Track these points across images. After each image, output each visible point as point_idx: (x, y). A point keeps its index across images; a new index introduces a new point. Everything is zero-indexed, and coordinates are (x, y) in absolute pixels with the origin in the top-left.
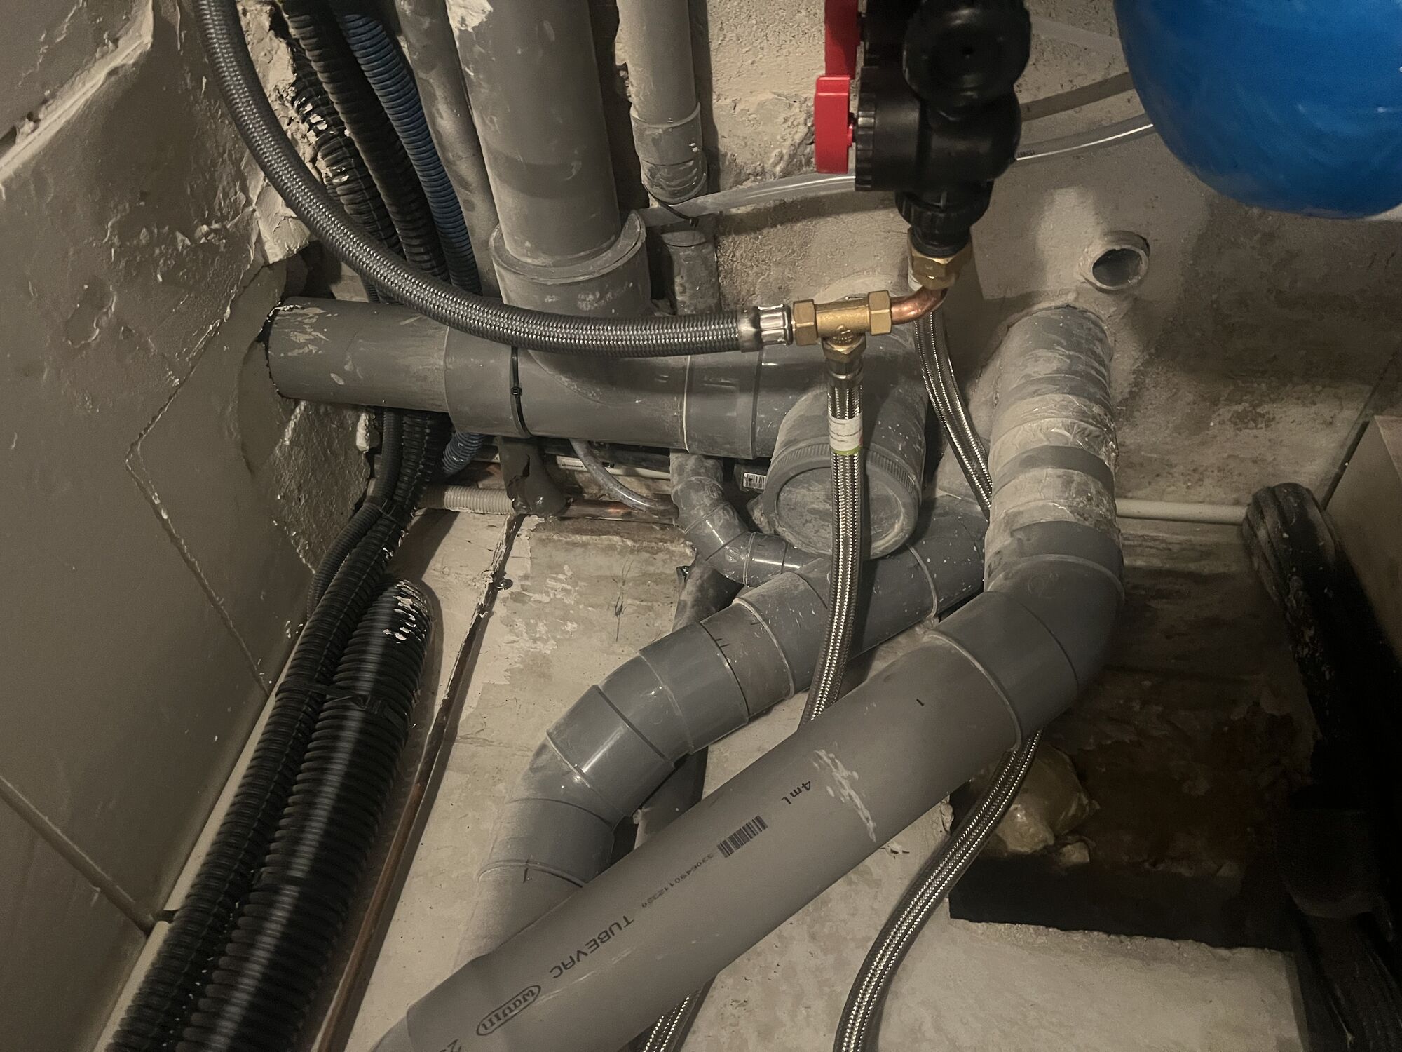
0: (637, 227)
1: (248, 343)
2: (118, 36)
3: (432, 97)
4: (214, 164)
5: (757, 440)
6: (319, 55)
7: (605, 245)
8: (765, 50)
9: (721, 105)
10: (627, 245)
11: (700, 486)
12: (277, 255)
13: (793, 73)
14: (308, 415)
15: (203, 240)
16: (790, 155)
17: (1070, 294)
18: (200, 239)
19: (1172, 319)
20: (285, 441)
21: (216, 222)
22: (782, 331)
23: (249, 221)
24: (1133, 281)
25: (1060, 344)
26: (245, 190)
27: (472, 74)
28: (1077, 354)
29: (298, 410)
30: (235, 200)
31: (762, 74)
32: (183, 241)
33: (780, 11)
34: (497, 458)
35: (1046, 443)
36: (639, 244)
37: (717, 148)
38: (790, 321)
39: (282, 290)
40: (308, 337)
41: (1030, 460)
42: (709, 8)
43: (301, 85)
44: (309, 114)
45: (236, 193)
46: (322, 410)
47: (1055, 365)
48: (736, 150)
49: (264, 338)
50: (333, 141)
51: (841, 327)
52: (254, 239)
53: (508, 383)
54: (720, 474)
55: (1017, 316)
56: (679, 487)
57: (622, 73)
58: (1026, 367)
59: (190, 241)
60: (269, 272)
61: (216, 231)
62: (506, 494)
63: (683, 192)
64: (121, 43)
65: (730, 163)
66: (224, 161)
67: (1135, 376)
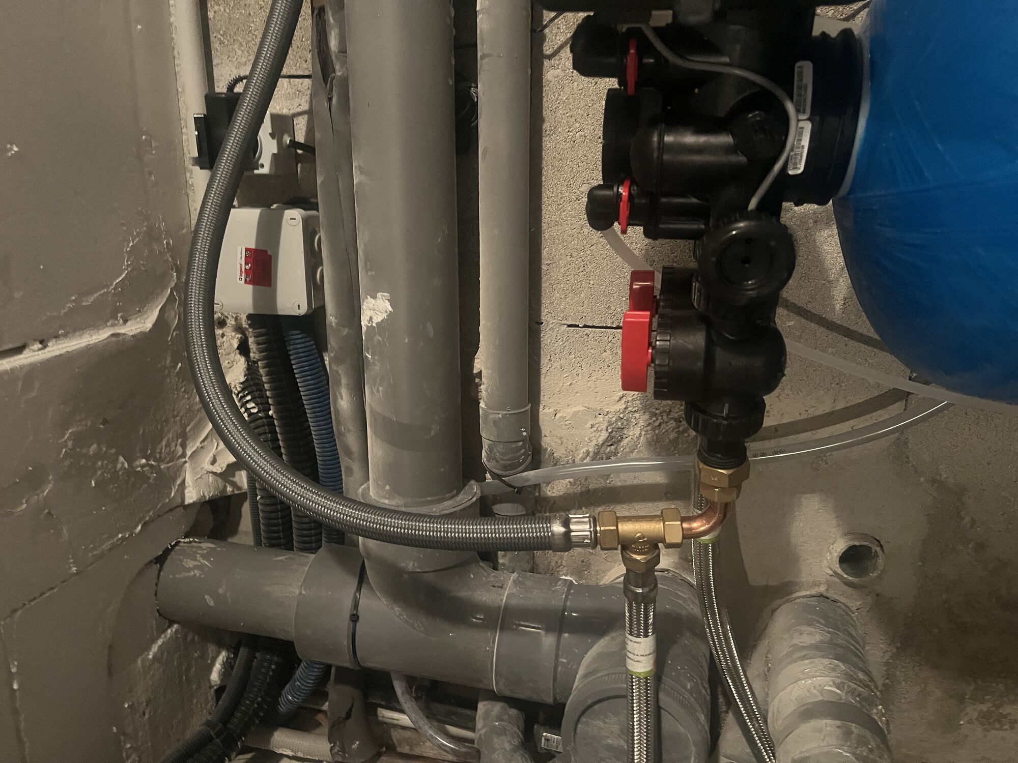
0: (475, 488)
1: (146, 562)
2: (129, 318)
3: (338, 383)
4: (167, 421)
5: (558, 680)
6: (266, 363)
7: (447, 495)
8: (580, 377)
9: (545, 413)
10: (466, 498)
11: (502, 732)
12: (192, 498)
13: (599, 394)
14: (177, 637)
15: (139, 469)
16: (594, 452)
17: (822, 586)
18: (137, 467)
19: (911, 615)
20: (148, 654)
21: (154, 461)
22: (588, 533)
23: (180, 469)
24: (874, 575)
25: (818, 622)
26: (184, 446)
27: (370, 357)
28: (836, 631)
29: (169, 631)
30: (174, 451)
31: (577, 393)
32: (123, 464)
33: (592, 351)
34: (326, 707)
35: (821, 698)
36: (474, 499)
37: (540, 444)
38: (595, 526)
39: (188, 529)
40: (196, 563)
41: (809, 712)
42: (542, 345)
43: (246, 384)
44: (247, 402)
45: (176, 446)
46: (190, 638)
47: (818, 638)
48: (554, 446)
49: (161, 560)
50: (260, 421)
51: (639, 535)
52: (178, 482)
53: (349, 609)
54: (522, 724)
55: (778, 602)
56: (483, 731)
57: (477, 380)
58: (792, 638)
59: (128, 465)
60: (182, 510)
61: (151, 466)
62: (327, 738)
63: (512, 467)
64: (129, 323)
65: (549, 456)
66: (175, 422)
67: (886, 668)
